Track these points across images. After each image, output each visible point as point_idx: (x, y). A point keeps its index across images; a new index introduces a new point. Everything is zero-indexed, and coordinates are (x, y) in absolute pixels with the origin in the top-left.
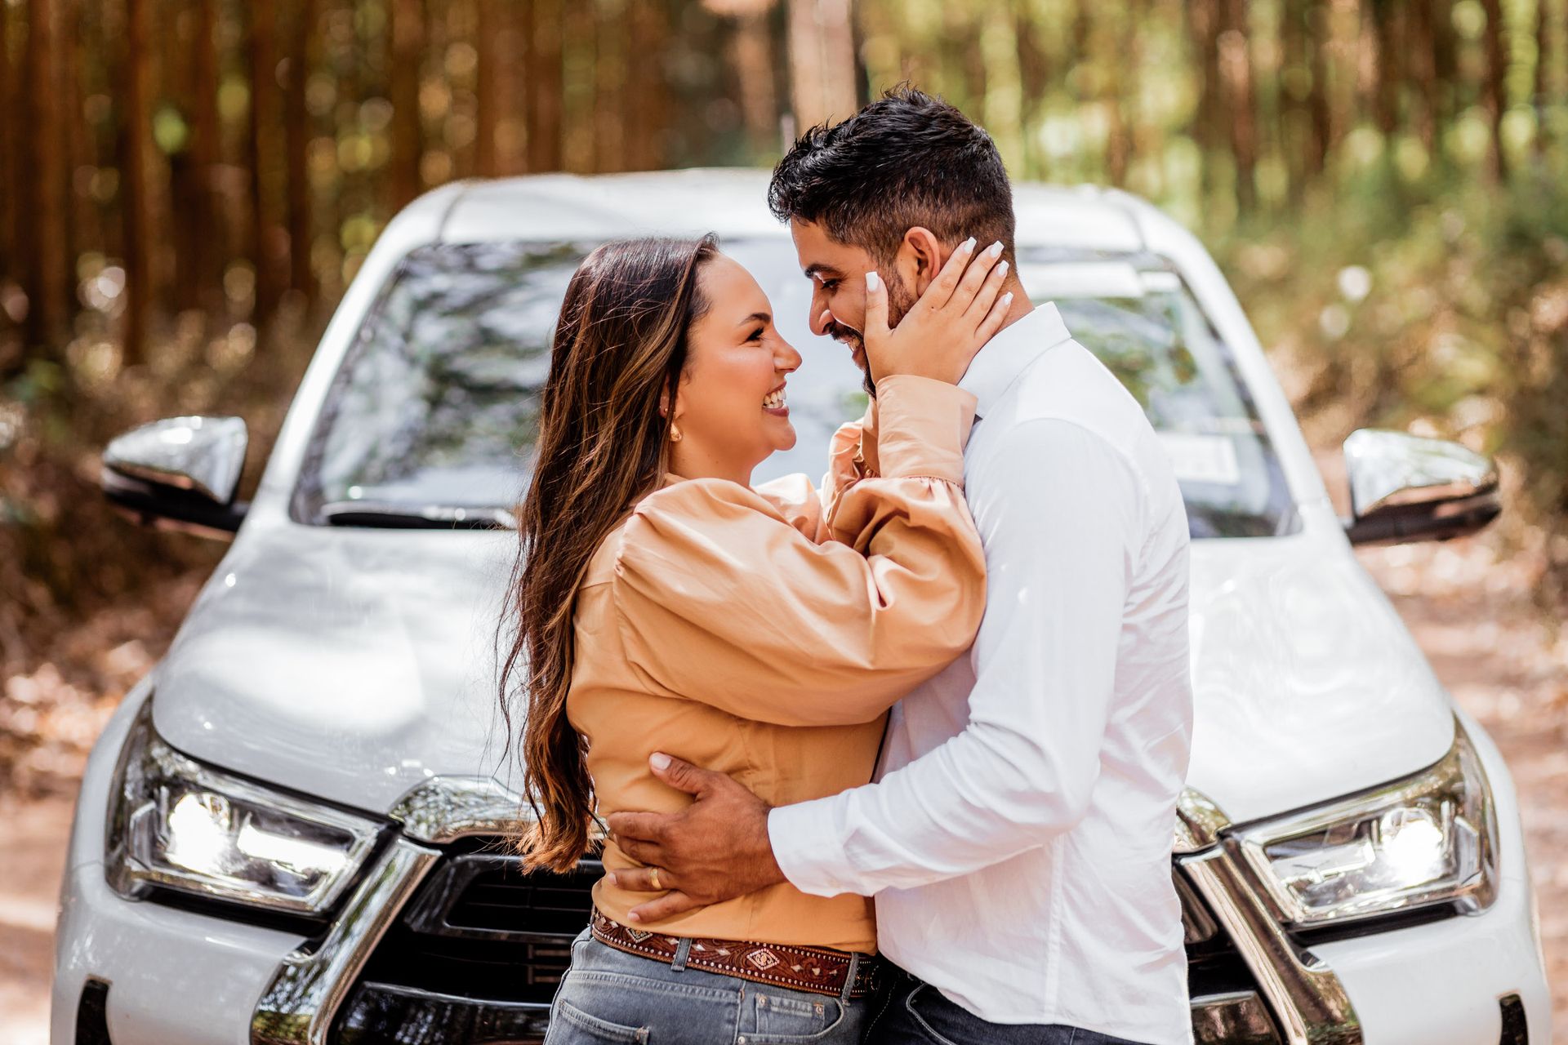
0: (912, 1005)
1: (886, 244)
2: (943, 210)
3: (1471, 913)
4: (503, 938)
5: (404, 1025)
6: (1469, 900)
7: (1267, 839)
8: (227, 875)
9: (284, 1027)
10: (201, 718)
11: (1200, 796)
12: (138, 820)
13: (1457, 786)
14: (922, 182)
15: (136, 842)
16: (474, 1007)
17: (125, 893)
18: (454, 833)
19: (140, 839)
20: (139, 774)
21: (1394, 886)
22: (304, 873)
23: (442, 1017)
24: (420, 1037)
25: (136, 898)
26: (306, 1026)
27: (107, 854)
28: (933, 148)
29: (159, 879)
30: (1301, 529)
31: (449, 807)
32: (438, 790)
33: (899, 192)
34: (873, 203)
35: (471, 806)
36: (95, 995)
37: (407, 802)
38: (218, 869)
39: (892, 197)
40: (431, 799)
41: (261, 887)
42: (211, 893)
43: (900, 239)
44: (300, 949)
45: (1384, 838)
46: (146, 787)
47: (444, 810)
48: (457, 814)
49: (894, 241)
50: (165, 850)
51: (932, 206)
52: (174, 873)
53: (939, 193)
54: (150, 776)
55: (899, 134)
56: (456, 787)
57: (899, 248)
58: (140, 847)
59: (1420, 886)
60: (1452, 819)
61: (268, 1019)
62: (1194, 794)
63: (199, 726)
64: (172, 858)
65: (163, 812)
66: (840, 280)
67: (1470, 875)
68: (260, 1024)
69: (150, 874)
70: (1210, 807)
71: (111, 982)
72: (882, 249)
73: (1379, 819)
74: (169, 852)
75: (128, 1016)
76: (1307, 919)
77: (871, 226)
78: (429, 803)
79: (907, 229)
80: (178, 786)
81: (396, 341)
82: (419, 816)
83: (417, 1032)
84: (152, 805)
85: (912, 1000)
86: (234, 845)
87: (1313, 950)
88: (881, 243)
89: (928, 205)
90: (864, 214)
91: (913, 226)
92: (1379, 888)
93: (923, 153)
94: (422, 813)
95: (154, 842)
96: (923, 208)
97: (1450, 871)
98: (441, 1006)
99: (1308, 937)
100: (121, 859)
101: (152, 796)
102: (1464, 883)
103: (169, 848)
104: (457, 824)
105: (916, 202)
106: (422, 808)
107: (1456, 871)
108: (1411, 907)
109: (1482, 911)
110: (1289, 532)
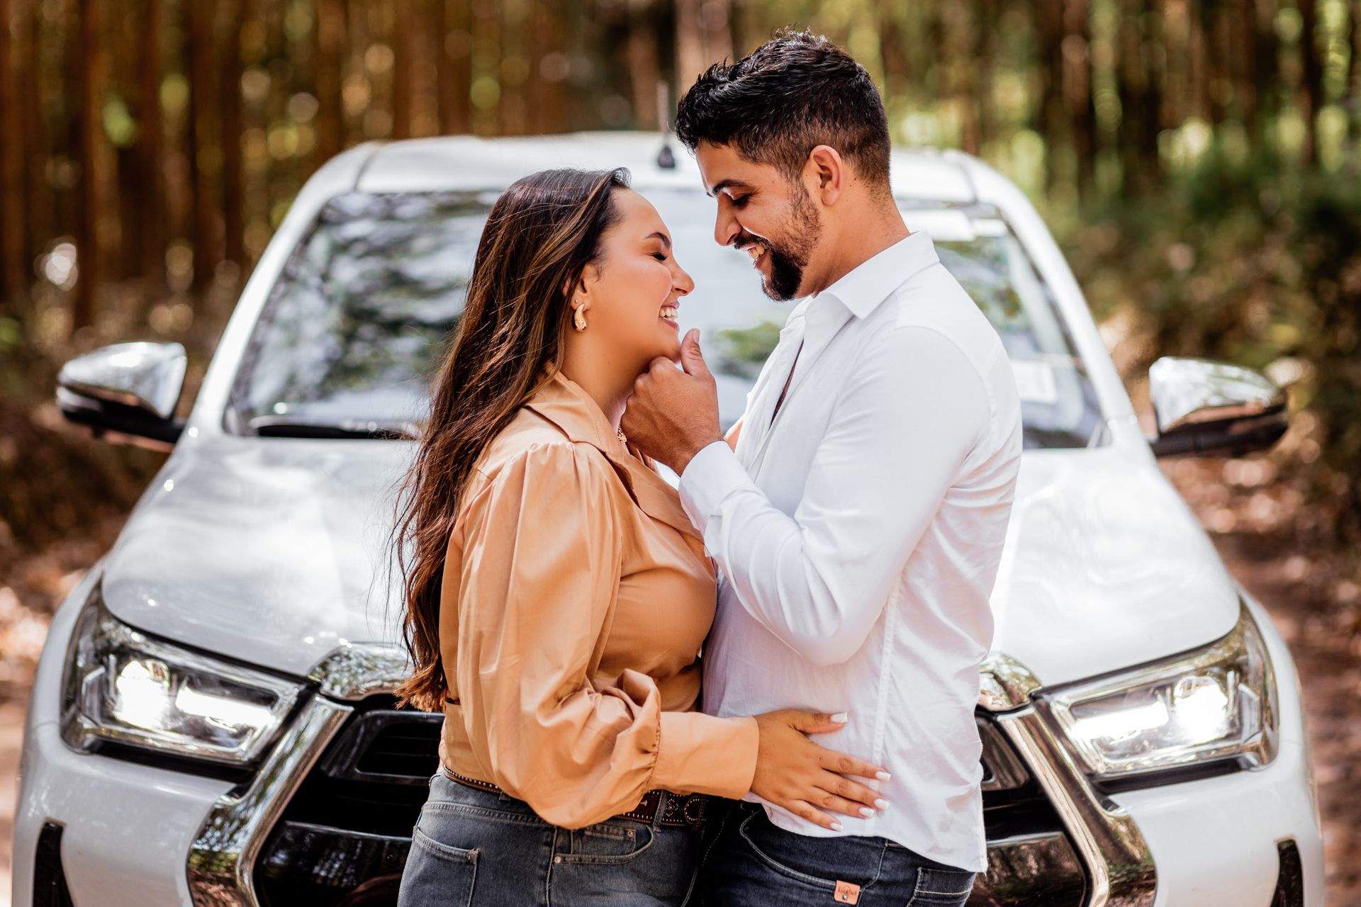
0: (745, 832)
1: (794, 161)
2: (841, 131)
3: (1252, 769)
4: (407, 783)
5: (321, 861)
6: (1250, 757)
7: (1073, 701)
8: (166, 730)
9: (216, 862)
10: (145, 597)
11: (1017, 663)
12: (90, 683)
13: (1241, 658)
14: (824, 108)
15: (88, 704)
16: (382, 842)
17: (77, 747)
18: (365, 692)
19: (92, 701)
20: (91, 645)
21: (1185, 743)
22: (234, 727)
23: (354, 853)
24: (334, 871)
25: (87, 752)
26: (234, 862)
27: (62, 715)
28: (831, 78)
29: (107, 734)
30: (1111, 442)
31: (360, 671)
32: (351, 655)
33: (804, 117)
34: (782, 127)
35: (380, 669)
36: (51, 836)
37: (324, 666)
38: (160, 726)
39: (799, 121)
40: (344, 664)
41: (196, 740)
42: (154, 746)
43: (806, 157)
44: (230, 794)
45: (1176, 701)
46: (96, 656)
47: (356, 673)
48: (367, 676)
49: (800, 159)
50: (113, 709)
51: (832, 129)
52: (120, 729)
53: (836, 117)
54: (99, 647)
55: (801, 67)
56: (367, 653)
57: (804, 165)
58: (91, 709)
59: (1207, 743)
60: (1236, 687)
61: (203, 856)
62: (1010, 661)
63: (145, 603)
64: (120, 715)
65: (111, 678)
66: (751, 195)
67: (1251, 735)
68: (196, 860)
69: (100, 730)
70: (1025, 673)
71: (65, 824)
72: (790, 166)
73: (1172, 686)
74: (117, 711)
75: (80, 853)
76: (1108, 770)
77: (780, 146)
78: (343, 667)
79: (812, 148)
80: (125, 654)
81: (315, 281)
82: (335, 679)
83: (332, 867)
84: (101, 670)
85: (745, 827)
86: (173, 704)
87: (1113, 798)
88: (789, 161)
89: (829, 127)
90: (774, 136)
91: (817, 145)
92: (1171, 745)
93: (823, 82)
94: (337, 676)
95: (103, 702)
96: (826, 130)
97: (1234, 731)
98: (352, 841)
99: (1109, 786)
100: (74, 718)
101: (101, 663)
102: (1246, 741)
103: (116, 708)
104: (367, 684)
105: (819, 125)
106: (337, 671)
107: (1240, 732)
108: (1199, 762)
109: (1262, 767)
110: (1099, 444)
